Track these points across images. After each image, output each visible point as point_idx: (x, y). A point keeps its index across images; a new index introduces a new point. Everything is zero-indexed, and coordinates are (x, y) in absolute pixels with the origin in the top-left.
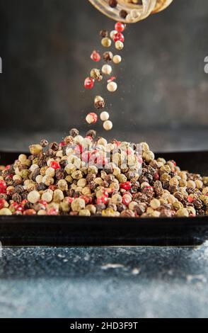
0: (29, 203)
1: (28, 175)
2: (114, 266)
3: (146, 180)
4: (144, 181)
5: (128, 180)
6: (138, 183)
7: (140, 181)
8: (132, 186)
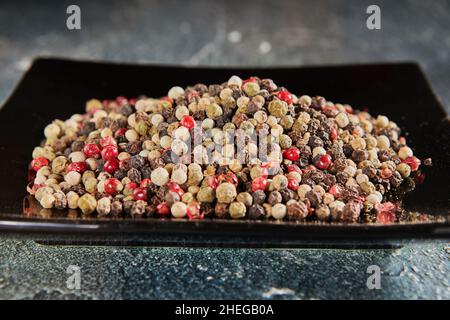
0: (153, 185)
1: (148, 130)
2: (281, 292)
3: (320, 142)
4: (317, 145)
5: (294, 143)
6: (308, 148)
7: (312, 145)
8: (301, 155)
